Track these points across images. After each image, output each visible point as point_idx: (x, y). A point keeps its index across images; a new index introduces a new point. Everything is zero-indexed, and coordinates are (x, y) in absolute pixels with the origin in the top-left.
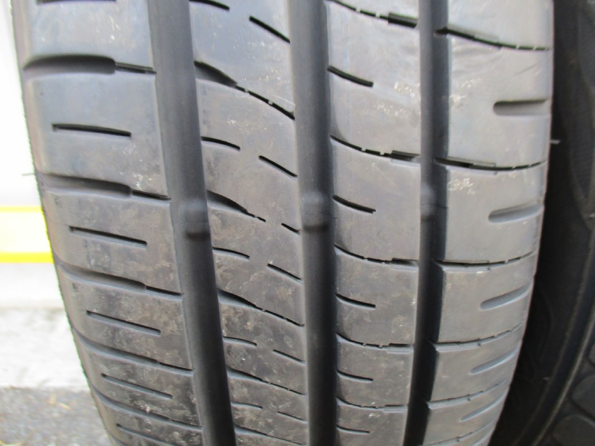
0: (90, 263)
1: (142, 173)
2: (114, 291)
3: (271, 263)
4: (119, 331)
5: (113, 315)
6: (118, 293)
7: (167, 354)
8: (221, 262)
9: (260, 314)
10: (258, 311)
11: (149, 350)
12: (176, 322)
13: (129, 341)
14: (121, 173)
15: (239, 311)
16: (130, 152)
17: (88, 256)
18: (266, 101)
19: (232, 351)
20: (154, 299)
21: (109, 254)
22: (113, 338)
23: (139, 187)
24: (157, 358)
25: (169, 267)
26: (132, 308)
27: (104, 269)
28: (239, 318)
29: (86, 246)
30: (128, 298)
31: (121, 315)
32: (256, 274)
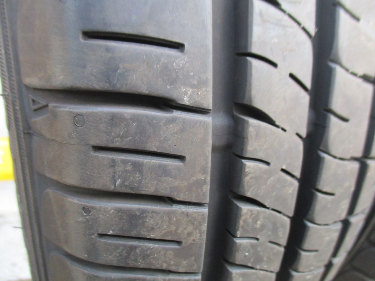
0: (115, 184)
1: (192, 86)
2: (139, 209)
3: (284, 167)
4: (136, 249)
5: (133, 234)
6: (143, 212)
7: (184, 262)
8: (250, 170)
9: (268, 213)
10: (267, 210)
11: (165, 262)
12: (200, 231)
13: (145, 257)
14: (168, 87)
15: (254, 212)
16: (181, 65)
17: (114, 177)
18: (299, 24)
19: (241, 248)
20: (183, 213)
21: (141, 172)
22: (128, 257)
23: (186, 101)
24: (173, 268)
25: (204, 179)
26: (157, 224)
27: (132, 188)
28: (253, 219)
29: (113, 166)
30: (154, 215)
31: (143, 233)
32: (272, 178)
